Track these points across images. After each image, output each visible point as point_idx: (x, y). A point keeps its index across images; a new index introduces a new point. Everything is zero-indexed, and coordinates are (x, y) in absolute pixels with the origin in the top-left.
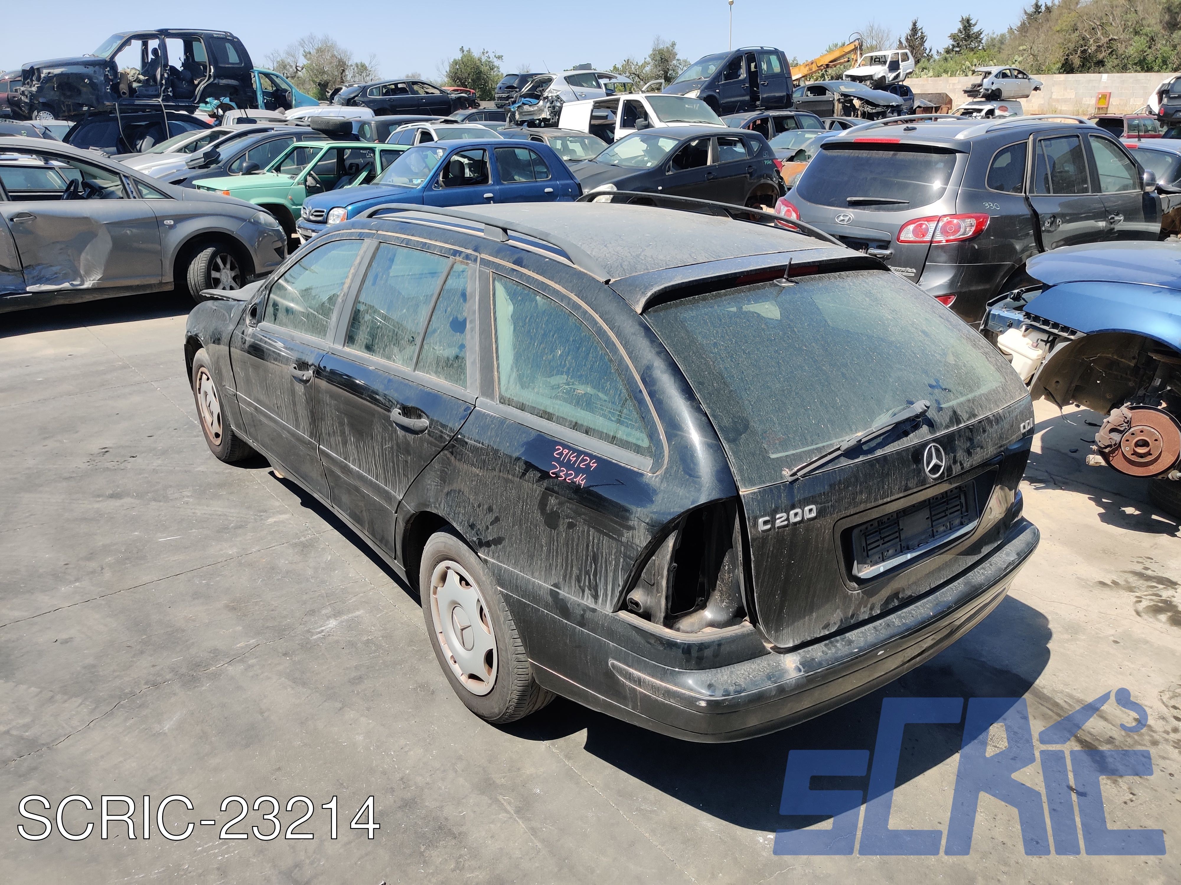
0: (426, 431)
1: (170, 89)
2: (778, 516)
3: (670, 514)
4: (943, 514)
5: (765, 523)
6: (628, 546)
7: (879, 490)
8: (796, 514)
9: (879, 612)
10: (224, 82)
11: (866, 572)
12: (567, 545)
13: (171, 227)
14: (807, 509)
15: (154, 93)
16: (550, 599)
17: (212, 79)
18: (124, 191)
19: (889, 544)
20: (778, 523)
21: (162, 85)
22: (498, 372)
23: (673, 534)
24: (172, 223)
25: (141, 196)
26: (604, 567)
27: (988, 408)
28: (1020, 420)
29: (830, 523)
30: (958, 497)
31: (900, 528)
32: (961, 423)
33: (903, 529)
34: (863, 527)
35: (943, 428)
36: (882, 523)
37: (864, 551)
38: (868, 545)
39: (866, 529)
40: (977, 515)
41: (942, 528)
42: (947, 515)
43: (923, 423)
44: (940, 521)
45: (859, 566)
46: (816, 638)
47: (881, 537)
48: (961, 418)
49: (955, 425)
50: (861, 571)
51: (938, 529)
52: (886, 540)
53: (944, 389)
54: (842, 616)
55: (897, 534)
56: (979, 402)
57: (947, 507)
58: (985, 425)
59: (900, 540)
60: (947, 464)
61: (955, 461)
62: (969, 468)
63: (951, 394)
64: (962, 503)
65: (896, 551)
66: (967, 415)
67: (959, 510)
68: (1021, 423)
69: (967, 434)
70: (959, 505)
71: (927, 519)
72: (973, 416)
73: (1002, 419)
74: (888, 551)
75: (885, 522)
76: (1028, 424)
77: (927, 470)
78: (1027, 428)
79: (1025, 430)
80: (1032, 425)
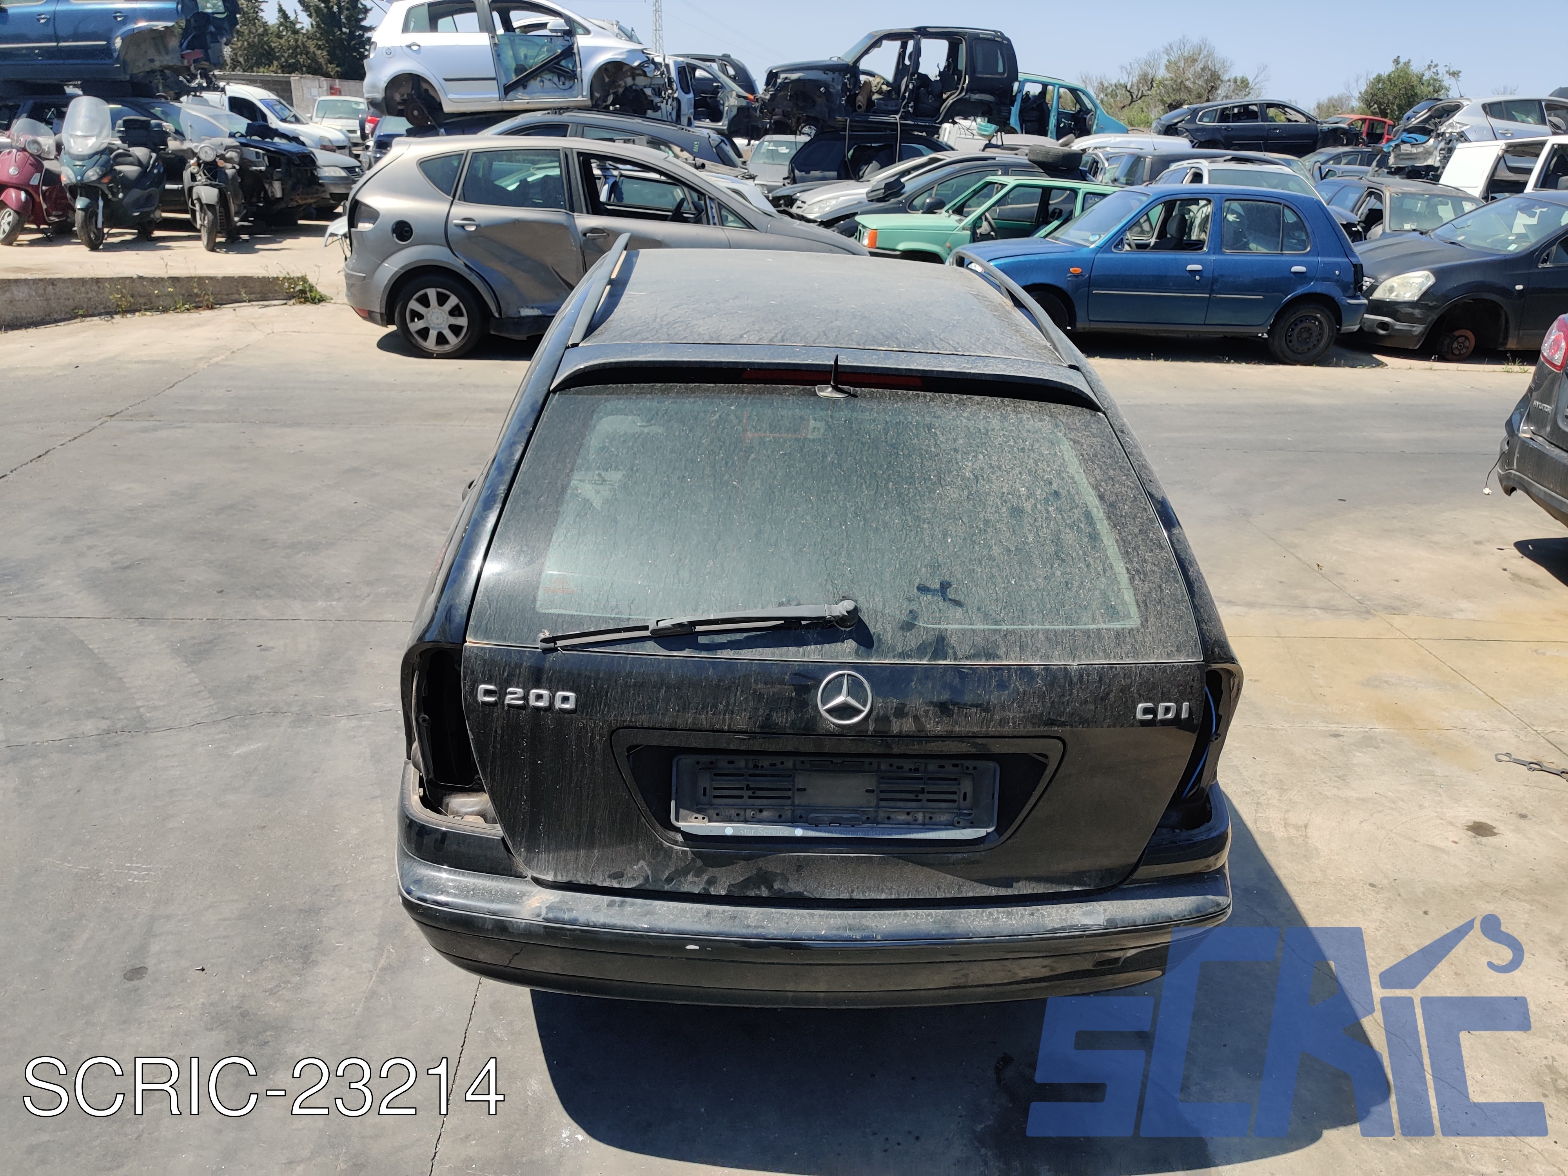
2: (510, 690)
5: (487, 693)
8: (539, 697)
11: (697, 825)
14: (560, 694)
15: (894, 108)
19: (765, 802)
20: (508, 699)
25: (723, 223)
27: (1040, 654)
28: (1136, 696)
29: (602, 728)
30: (955, 779)
31: (797, 786)
32: (945, 659)
33: (805, 790)
34: (704, 759)
35: (891, 654)
36: (756, 767)
37: (705, 794)
38: (715, 789)
39: (712, 763)
40: (992, 821)
41: (903, 817)
42: (920, 800)
43: (850, 636)
44: (901, 804)
45: (683, 812)
46: (595, 886)
47: (748, 785)
48: (950, 651)
49: (927, 659)
50: (685, 820)
51: (893, 816)
52: (759, 793)
53: (950, 600)
54: (649, 872)
55: (790, 793)
56: (1023, 639)
57: (923, 788)
58: (1010, 676)
59: (793, 805)
60: (878, 712)
61: (900, 713)
62: (940, 733)
63: (960, 610)
64: (965, 793)
65: (780, 816)
66: (972, 651)
67: (954, 801)
68: (1140, 702)
69: (948, 679)
70: (955, 793)
71: (867, 791)
72: (986, 656)
73: (1071, 681)
74: (761, 811)
75: (762, 767)
76: (1167, 710)
77: (822, 709)
78: (1160, 716)
79: (1150, 717)
80: (1184, 715)
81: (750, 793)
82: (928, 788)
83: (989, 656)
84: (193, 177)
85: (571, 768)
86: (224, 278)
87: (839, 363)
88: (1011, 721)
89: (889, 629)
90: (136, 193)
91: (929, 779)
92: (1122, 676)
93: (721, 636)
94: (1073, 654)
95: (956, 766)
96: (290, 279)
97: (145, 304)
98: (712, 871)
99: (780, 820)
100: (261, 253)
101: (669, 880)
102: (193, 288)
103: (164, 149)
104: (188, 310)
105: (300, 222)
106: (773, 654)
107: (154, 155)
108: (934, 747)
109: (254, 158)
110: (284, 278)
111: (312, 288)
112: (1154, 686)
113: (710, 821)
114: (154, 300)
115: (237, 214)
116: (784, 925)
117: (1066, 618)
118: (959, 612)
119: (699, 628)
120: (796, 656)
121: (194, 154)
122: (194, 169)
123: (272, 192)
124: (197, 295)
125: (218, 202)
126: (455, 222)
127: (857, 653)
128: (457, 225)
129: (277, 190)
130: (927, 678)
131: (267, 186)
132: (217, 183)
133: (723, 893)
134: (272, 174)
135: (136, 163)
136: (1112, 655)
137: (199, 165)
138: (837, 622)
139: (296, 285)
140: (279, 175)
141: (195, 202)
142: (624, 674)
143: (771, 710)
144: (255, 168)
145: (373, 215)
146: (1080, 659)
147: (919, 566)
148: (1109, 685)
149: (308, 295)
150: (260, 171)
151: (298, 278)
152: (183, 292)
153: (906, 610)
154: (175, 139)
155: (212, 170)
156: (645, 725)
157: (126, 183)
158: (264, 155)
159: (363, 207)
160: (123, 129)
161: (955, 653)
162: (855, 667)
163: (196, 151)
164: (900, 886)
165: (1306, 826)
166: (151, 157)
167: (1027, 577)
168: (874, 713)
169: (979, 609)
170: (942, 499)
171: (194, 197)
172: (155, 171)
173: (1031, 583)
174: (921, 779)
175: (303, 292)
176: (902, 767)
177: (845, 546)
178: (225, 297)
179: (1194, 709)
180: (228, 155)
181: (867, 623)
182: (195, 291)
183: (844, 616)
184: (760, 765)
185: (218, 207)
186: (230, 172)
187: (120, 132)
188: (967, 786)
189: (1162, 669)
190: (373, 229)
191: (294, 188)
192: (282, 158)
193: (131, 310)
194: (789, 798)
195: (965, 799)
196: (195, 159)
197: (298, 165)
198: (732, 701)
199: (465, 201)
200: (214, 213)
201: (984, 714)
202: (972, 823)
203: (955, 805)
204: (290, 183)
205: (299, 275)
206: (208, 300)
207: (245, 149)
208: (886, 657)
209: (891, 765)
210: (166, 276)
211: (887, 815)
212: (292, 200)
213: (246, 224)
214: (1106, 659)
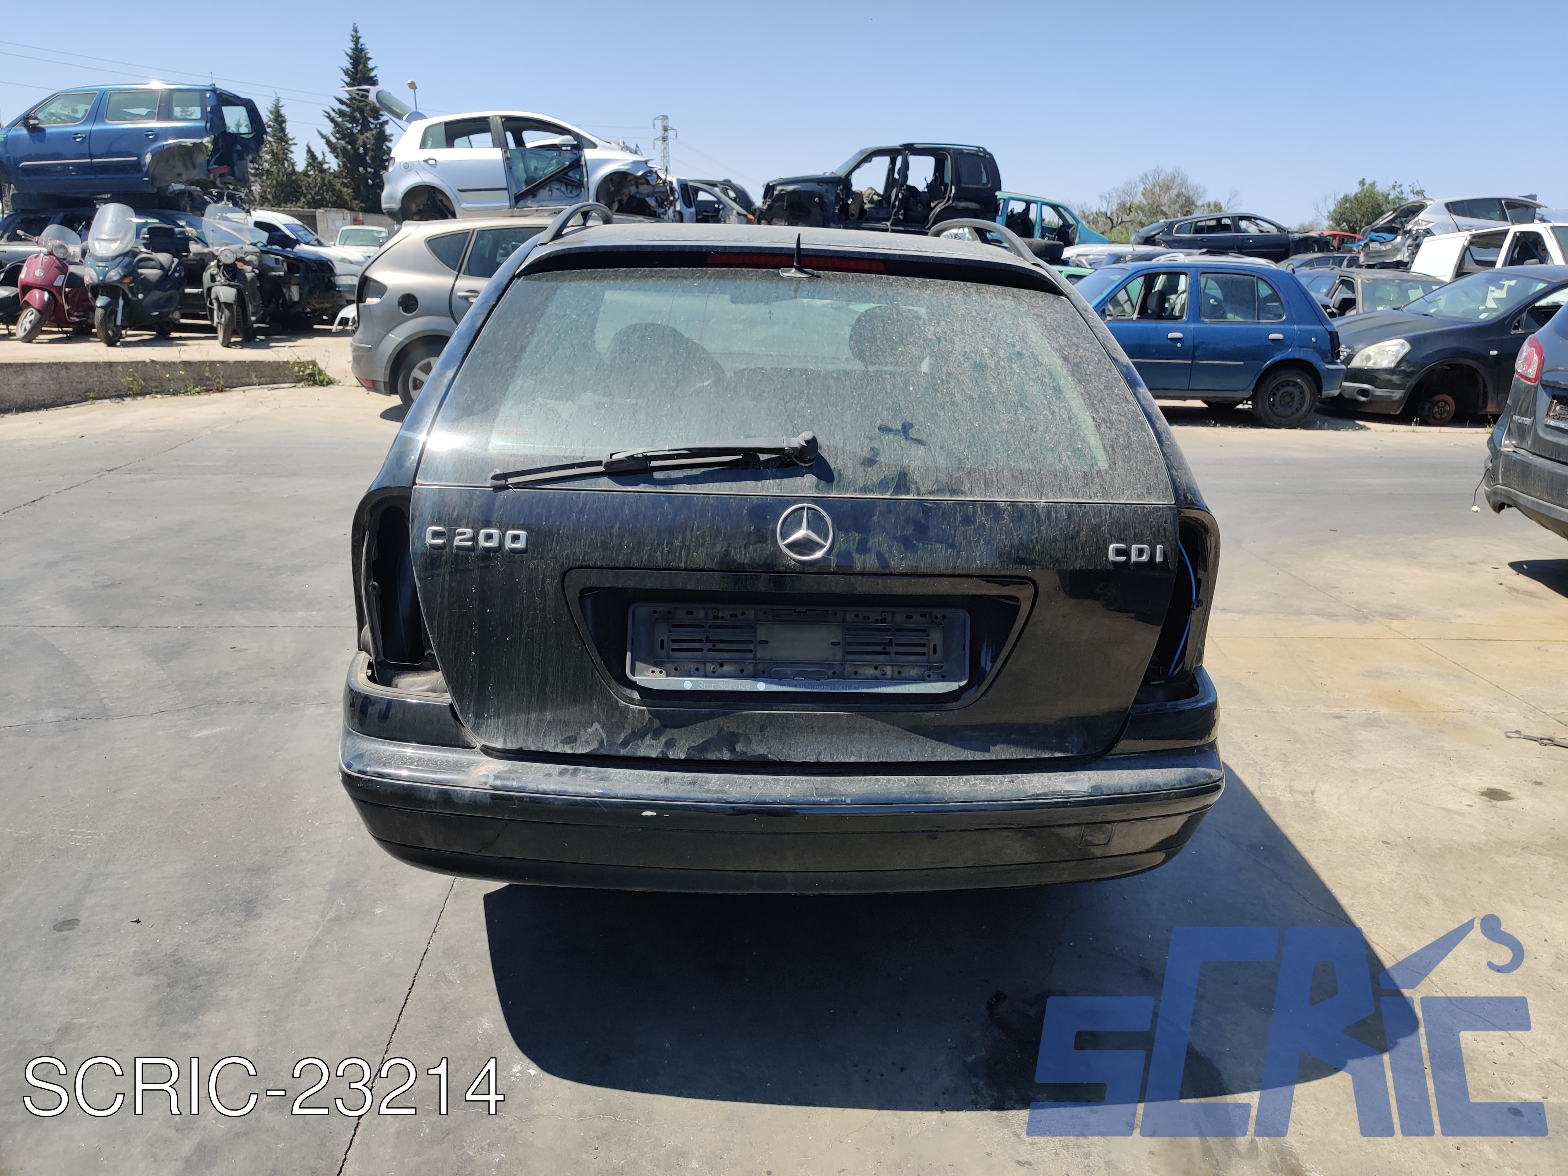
1: (902, 212)
2: (459, 531)
4: (879, 649)
5: (436, 535)
7: (660, 543)
8: (489, 537)
10: (963, 204)
11: (656, 680)
14: (511, 533)
15: (885, 216)
17: (950, 202)
19: (726, 654)
20: (457, 542)
21: (894, 206)
23: (366, 536)
27: (1006, 490)
28: (1107, 535)
29: (554, 568)
30: (924, 631)
31: (759, 639)
32: (908, 493)
33: (767, 642)
34: (662, 607)
35: (853, 489)
36: (716, 617)
37: (662, 647)
38: (674, 641)
39: (669, 612)
40: (964, 674)
41: (870, 672)
42: (888, 653)
43: (810, 470)
44: (868, 657)
45: (639, 665)
46: (547, 752)
47: (707, 638)
48: (913, 486)
49: (889, 493)
50: (641, 674)
51: (860, 670)
52: (720, 646)
53: (912, 439)
54: (604, 736)
55: (751, 646)
56: (988, 476)
57: (891, 640)
58: (975, 512)
59: (755, 658)
60: (840, 548)
61: (863, 548)
62: (905, 571)
63: (922, 448)
64: (935, 646)
65: (742, 671)
66: (935, 487)
67: (924, 654)
68: (1112, 543)
69: (911, 513)
70: (924, 645)
71: (832, 644)
72: (950, 491)
73: (1039, 517)
74: (721, 665)
75: (723, 618)
76: (1141, 552)
77: (782, 544)
78: (1134, 558)
79: (1123, 558)
80: (1159, 558)
81: (710, 646)
82: (896, 640)
83: (953, 492)
84: (213, 278)
85: (521, 615)
86: (236, 362)
87: (802, 246)
88: (978, 559)
89: (850, 464)
90: (156, 295)
91: (897, 630)
92: (1092, 514)
93: (677, 471)
94: (1039, 492)
95: (924, 615)
96: (300, 363)
97: (156, 387)
98: (672, 732)
99: (741, 674)
100: (275, 349)
101: (625, 744)
102: (205, 371)
103: (186, 256)
104: (198, 393)
105: (316, 327)
106: (731, 488)
107: (176, 260)
108: (898, 587)
109: (273, 264)
110: (294, 363)
111: (320, 372)
112: (1126, 527)
113: (667, 676)
114: (165, 383)
115: (253, 315)
116: (747, 790)
117: (1032, 458)
118: (921, 450)
119: (654, 464)
120: (754, 490)
121: (215, 257)
122: (214, 270)
123: (289, 296)
124: (208, 379)
125: (235, 301)
126: (460, 294)
127: (817, 487)
128: (461, 297)
129: (294, 293)
130: (890, 511)
131: (285, 290)
132: (236, 283)
133: (682, 757)
134: (290, 279)
135: (159, 266)
136: (1080, 494)
137: (219, 267)
138: (796, 457)
139: (306, 368)
140: (297, 281)
141: (214, 301)
142: (576, 510)
143: (729, 545)
144: (274, 273)
145: (380, 289)
146: (1047, 497)
147: (880, 409)
148: (1079, 525)
149: (317, 377)
150: (279, 276)
151: (308, 362)
152: (195, 376)
153: (867, 447)
154: (197, 243)
155: (232, 272)
156: (599, 564)
157: (146, 285)
158: (283, 261)
159: (372, 283)
160: (147, 236)
161: (918, 489)
162: (815, 500)
163: (217, 254)
164: (870, 748)
165: (1313, 792)
166: (173, 262)
167: (991, 421)
168: (836, 548)
169: (942, 448)
170: (904, 355)
171: (213, 296)
172: (177, 275)
173: (995, 426)
174: (889, 630)
175: (312, 375)
176: (869, 618)
177: (806, 391)
178: (235, 381)
179: (1169, 554)
180: (248, 258)
181: (827, 459)
182: (207, 374)
183: (803, 446)
184: (720, 615)
185: (235, 307)
186: (249, 275)
187: (144, 238)
188: (936, 638)
189: (1135, 509)
190: (380, 303)
191: (311, 292)
192: (302, 266)
193: (143, 393)
194: (751, 651)
195: (935, 652)
196: (216, 261)
197: (316, 271)
198: (689, 536)
199: (470, 274)
200: (231, 311)
201: (949, 551)
202: (943, 677)
203: (924, 658)
204: (307, 287)
205: (309, 359)
206: (219, 383)
207: (265, 256)
208: (847, 492)
209: (857, 616)
210: (178, 361)
211: (853, 669)
212: (308, 303)
213: (263, 325)
214: (1073, 497)
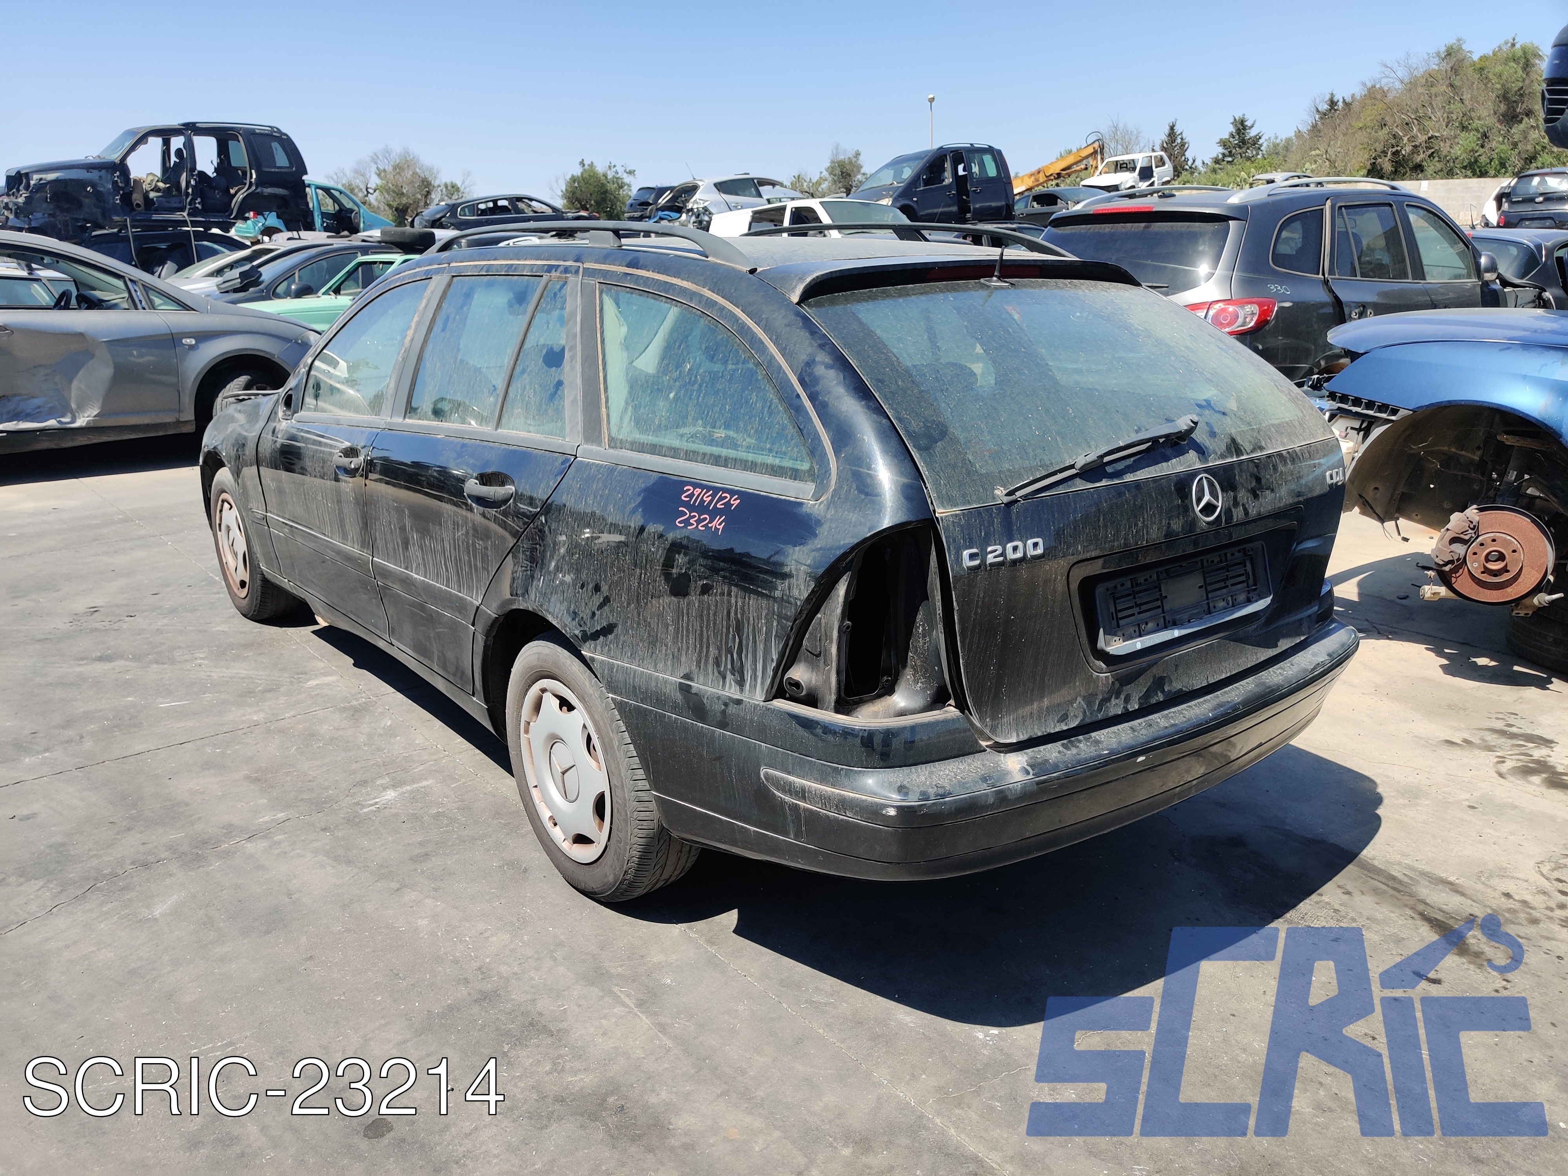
0: (511, 501)
1: (199, 200)
2: (989, 549)
3: (839, 548)
4: (1222, 584)
5: (971, 557)
6: (784, 601)
7: (1130, 527)
8: (1015, 549)
9: (1137, 707)
10: (269, 191)
11: (1117, 646)
12: (701, 616)
13: (192, 347)
14: (1030, 542)
15: (177, 205)
16: (679, 697)
17: (253, 188)
18: (130, 300)
19: (1148, 614)
20: (990, 559)
22: (607, 407)
23: (845, 577)
24: (193, 342)
25: (153, 307)
26: (751, 638)
27: (1279, 442)
29: (1063, 566)
30: (1241, 563)
31: (1163, 595)
32: (1243, 455)
33: (1168, 596)
34: (1108, 587)
35: (1216, 457)
36: (1137, 584)
37: (1113, 619)
38: (1119, 611)
39: (1114, 587)
40: (1270, 590)
41: (1222, 604)
42: (1226, 587)
43: (1189, 447)
44: (1218, 593)
45: (1107, 636)
46: (1050, 734)
47: (1135, 603)
48: (1242, 449)
49: (1234, 457)
50: (1108, 643)
51: (1217, 605)
52: (1144, 608)
53: (1218, 412)
54: (1085, 706)
55: (1159, 602)
56: (1267, 433)
57: (1227, 576)
58: (1275, 462)
59: (1163, 611)
61: (1236, 504)
62: (1256, 517)
64: (1248, 573)
65: (1158, 624)
66: (1251, 447)
67: (1244, 581)
68: (1327, 471)
69: (1250, 470)
70: (1243, 575)
71: (1199, 588)
72: (1258, 449)
73: (1299, 458)
74: (1147, 623)
75: (1140, 583)
76: (1337, 474)
77: (1197, 509)
78: (1335, 479)
79: (1332, 481)
81: (1137, 610)
82: (1230, 574)
83: (1260, 449)
85: (1036, 615)
91: (1229, 567)
92: (1315, 451)
93: (1119, 463)
94: (1291, 439)
95: (1240, 551)
98: (1127, 689)
99: (1159, 627)
101: (1100, 710)
106: (1155, 471)
113: (1124, 641)
118: (1228, 420)
119: (1107, 459)
120: (1170, 469)
127: (1199, 459)
130: (1241, 471)
138: (1176, 438)
143: (1170, 518)
156: (1093, 554)
161: (1245, 450)
162: (1203, 470)
169: (1235, 416)
174: (1225, 568)
176: (1214, 561)
183: (1191, 427)
184: (1139, 581)
188: (1248, 567)
195: (1249, 578)
198: (1146, 516)
201: (1272, 495)
202: (1260, 595)
203: (1246, 585)
208: (1215, 460)
211: (1213, 605)
